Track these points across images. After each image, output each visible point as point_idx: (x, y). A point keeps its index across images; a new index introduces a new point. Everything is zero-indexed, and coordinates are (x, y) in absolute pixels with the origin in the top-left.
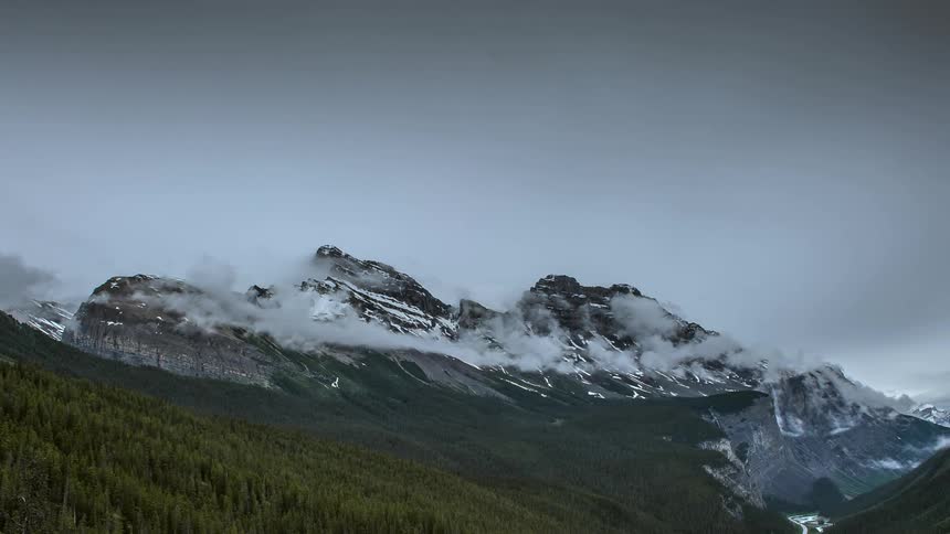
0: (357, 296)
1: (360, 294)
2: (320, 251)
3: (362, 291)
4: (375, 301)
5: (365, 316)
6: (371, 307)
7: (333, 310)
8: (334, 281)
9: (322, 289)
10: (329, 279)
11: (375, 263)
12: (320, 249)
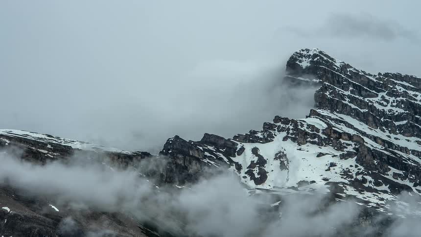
0: (369, 143)
1: (375, 139)
2: (292, 64)
3: (378, 133)
4: (405, 150)
5: (387, 181)
6: (398, 163)
7: (327, 175)
8: (323, 118)
9: (300, 136)
10: (313, 113)
11: (398, 77)
12: (292, 58)
